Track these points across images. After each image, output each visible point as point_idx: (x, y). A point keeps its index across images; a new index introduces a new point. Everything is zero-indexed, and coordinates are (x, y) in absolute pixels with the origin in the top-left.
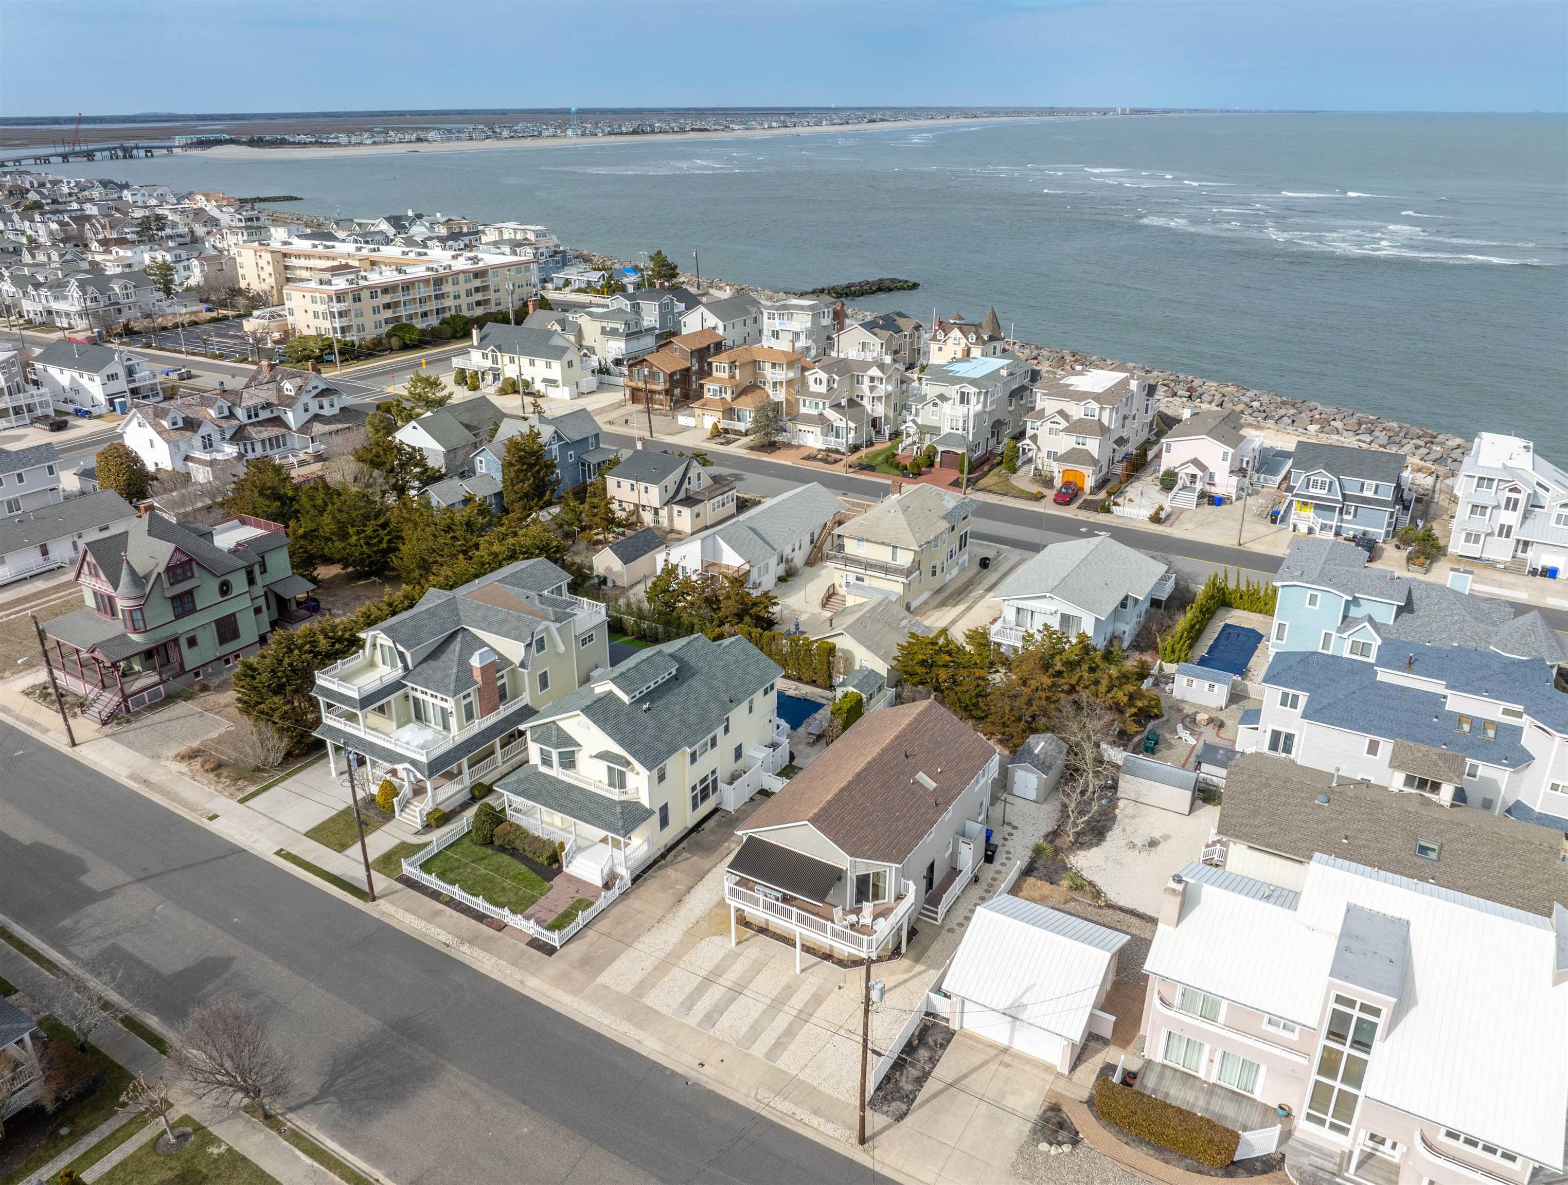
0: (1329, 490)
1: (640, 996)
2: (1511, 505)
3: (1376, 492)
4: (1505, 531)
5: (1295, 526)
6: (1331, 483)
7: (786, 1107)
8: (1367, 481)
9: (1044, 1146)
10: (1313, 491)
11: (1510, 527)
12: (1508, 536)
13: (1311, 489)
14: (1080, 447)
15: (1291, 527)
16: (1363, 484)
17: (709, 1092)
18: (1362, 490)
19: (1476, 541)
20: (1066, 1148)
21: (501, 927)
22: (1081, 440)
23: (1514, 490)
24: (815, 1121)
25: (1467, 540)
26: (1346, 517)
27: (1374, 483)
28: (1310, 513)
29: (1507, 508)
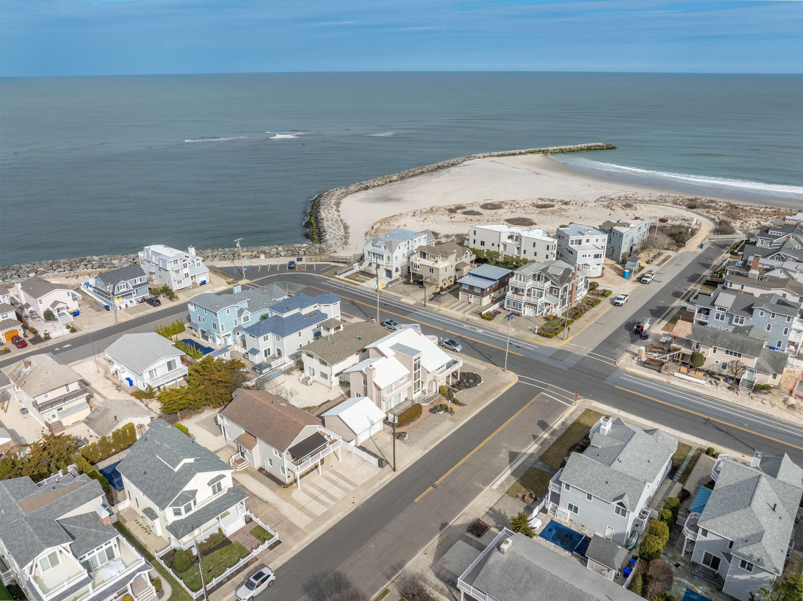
0: (127, 287)
1: (315, 516)
2: (185, 266)
3: (141, 281)
4: (187, 275)
5: (120, 307)
6: (126, 284)
7: (377, 485)
8: (136, 279)
9: (405, 438)
10: (122, 291)
11: (187, 273)
12: (188, 277)
13: (120, 290)
14: (6, 319)
15: (119, 308)
16: (135, 280)
17: (366, 502)
18: (136, 282)
19: (181, 282)
20: (407, 435)
21: (256, 559)
22: (5, 315)
23: (184, 261)
24: (384, 480)
25: (178, 283)
26: (135, 294)
27: (139, 278)
28: (121, 299)
29: (184, 268)
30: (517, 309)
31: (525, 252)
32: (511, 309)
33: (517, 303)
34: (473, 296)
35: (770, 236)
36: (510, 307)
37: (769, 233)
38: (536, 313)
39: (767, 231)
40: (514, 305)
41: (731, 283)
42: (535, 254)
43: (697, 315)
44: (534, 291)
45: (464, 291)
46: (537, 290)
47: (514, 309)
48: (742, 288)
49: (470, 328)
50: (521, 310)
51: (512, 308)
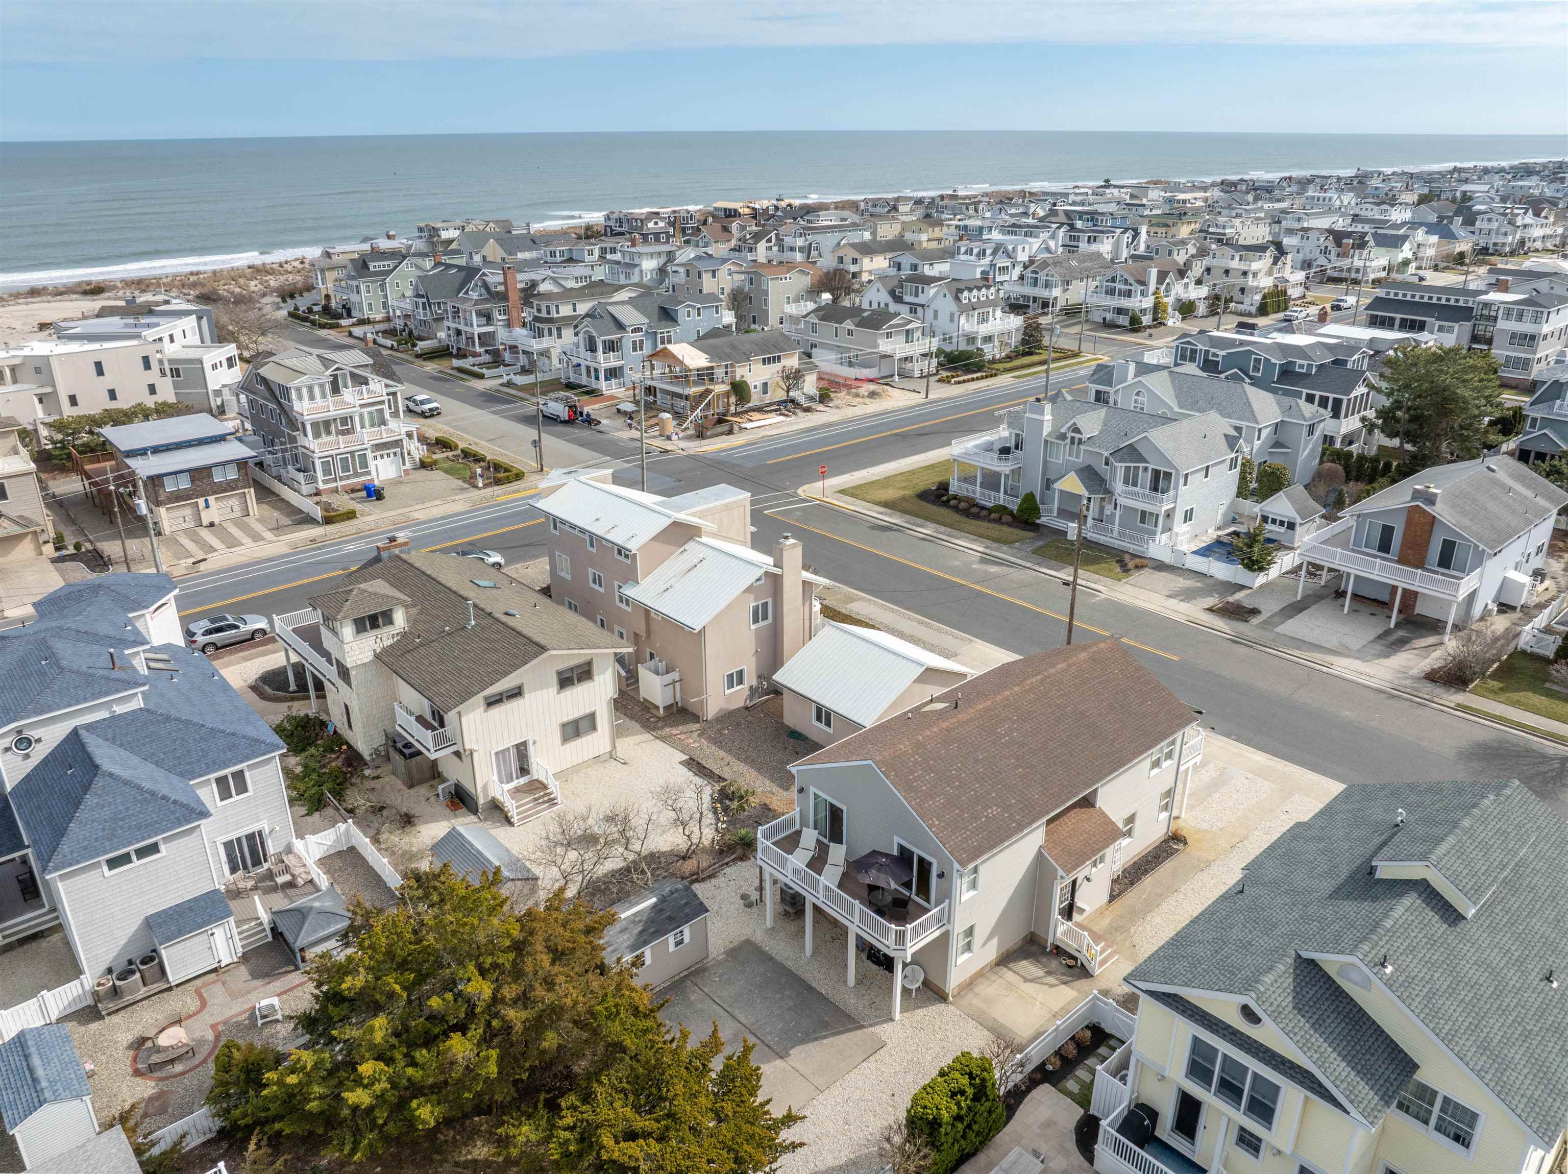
30: (356, 474)
31: (73, 400)
32: (340, 483)
33: (353, 457)
34: (211, 499)
35: (376, 274)
36: (335, 480)
37: (372, 269)
38: (404, 464)
39: (365, 266)
40: (346, 468)
41: (557, 306)
42: (112, 395)
43: (605, 359)
44: (361, 416)
45: (178, 497)
46: (365, 410)
47: (348, 477)
48: (575, 310)
49: (367, 543)
50: (369, 473)
51: (341, 479)
